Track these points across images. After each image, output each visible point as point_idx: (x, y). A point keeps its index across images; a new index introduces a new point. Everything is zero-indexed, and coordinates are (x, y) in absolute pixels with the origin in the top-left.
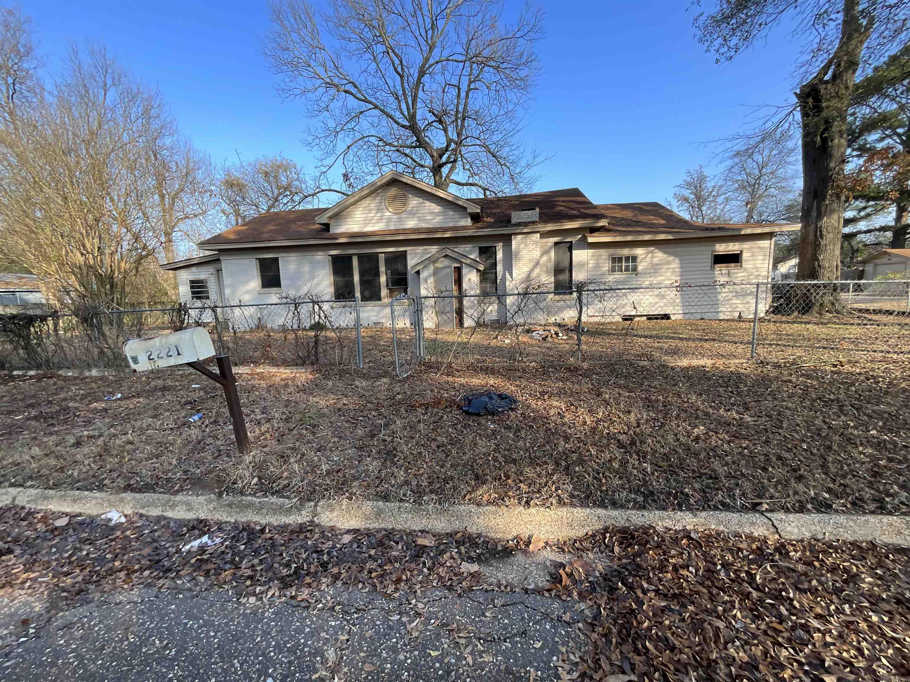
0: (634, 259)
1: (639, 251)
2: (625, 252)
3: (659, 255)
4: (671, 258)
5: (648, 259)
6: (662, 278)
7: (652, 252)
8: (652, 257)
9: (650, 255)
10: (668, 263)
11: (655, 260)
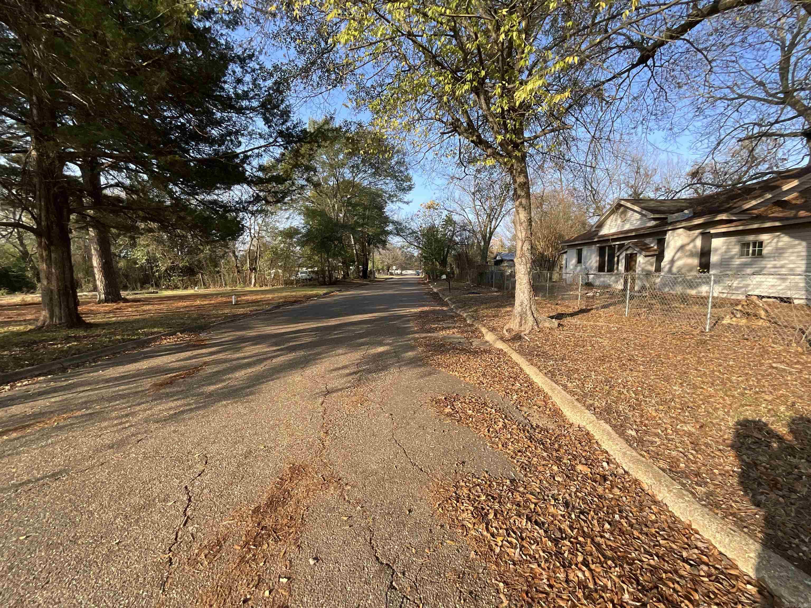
0: (761, 244)
1: (764, 237)
2: (751, 238)
3: (785, 239)
4: (797, 242)
5: (773, 244)
6: (786, 262)
7: (778, 236)
8: (778, 242)
9: (775, 240)
10: (793, 246)
11: (780, 244)
